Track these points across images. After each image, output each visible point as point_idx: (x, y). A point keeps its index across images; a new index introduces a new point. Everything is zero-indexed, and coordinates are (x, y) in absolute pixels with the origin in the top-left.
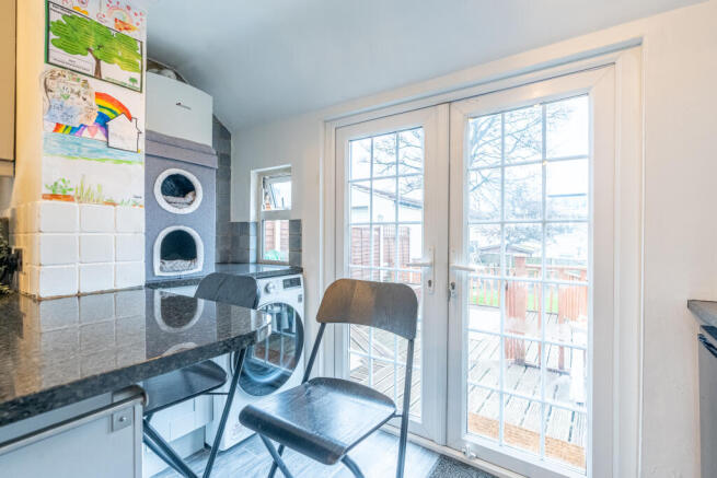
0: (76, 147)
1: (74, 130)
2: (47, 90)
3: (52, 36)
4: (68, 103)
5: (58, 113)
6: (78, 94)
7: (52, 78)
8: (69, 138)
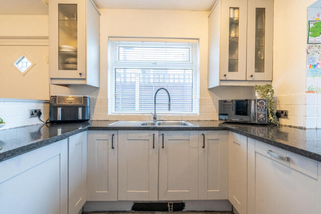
0: (315, 72)
1: (315, 66)
2: (308, 53)
3: (310, 33)
4: (314, 56)
5: (311, 61)
6: (317, 52)
7: (309, 48)
8: (313, 69)
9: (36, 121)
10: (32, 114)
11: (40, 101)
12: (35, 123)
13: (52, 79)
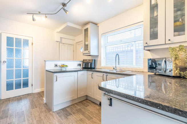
9: (79, 67)
10: (78, 65)
11: (80, 61)
12: (79, 68)
13: (83, 54)
